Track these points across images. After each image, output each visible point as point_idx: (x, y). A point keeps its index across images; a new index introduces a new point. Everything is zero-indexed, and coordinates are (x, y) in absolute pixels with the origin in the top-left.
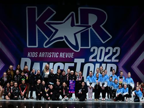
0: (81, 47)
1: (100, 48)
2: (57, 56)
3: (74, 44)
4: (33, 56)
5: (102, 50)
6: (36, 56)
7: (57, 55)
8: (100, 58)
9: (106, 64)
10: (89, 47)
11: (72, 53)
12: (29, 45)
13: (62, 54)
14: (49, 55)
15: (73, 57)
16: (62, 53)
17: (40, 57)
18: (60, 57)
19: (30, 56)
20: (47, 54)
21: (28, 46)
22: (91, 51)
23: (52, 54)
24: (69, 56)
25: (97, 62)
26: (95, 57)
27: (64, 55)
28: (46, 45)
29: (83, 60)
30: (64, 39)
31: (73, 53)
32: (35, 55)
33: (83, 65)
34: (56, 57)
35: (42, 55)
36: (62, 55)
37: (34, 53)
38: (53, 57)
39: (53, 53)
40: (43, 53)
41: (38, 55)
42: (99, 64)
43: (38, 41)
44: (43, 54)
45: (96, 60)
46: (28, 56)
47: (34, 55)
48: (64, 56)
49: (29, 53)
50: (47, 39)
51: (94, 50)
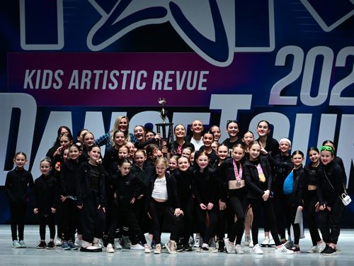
0: (237, 46)
1: (315, 52)
2: (141, 85)
3: (211, 35)
4: (46, 84)
5: (319, 60)
6: (58, 84)
7: (143, 79)
8: (314, 92)
9: (336, 115)
10: (269, 46)
11: (202, 73)
12: (28, 42)
13: (161, 77)
14: (109, 81)
15: (205, 89)
16: (161, 73)
17: (73, 87)
18: (154, 88)
19: (34, 85)
20: (102, 76)
21: (25, 46)
22: (277, 64)
23: (122, 75)
24: (191, 85)
25: (301, 108)
26: (293, 89)
27: (168, 80)
28: (96, 41)
29: (245, 102)
30: (169, 18)
31: (207, 72)
32: (54, 81)
33: (244, 119)
34: (139, 88)
35: (80, 80)
36: (163, 81)
37: (48, 74)
38: (124, 88)
39: (125, 73)
40: (85, 72)
41: (66, 79)
42: (311, 115)
43: (65, 25)
44: (84, 75)
45: (296, 98)
46: (25, 87)
47: (50, 79)
48: (169, 84)
49: (27, 71)
50: (101, 17)
51: (290, 59)
